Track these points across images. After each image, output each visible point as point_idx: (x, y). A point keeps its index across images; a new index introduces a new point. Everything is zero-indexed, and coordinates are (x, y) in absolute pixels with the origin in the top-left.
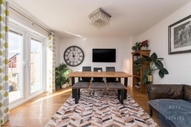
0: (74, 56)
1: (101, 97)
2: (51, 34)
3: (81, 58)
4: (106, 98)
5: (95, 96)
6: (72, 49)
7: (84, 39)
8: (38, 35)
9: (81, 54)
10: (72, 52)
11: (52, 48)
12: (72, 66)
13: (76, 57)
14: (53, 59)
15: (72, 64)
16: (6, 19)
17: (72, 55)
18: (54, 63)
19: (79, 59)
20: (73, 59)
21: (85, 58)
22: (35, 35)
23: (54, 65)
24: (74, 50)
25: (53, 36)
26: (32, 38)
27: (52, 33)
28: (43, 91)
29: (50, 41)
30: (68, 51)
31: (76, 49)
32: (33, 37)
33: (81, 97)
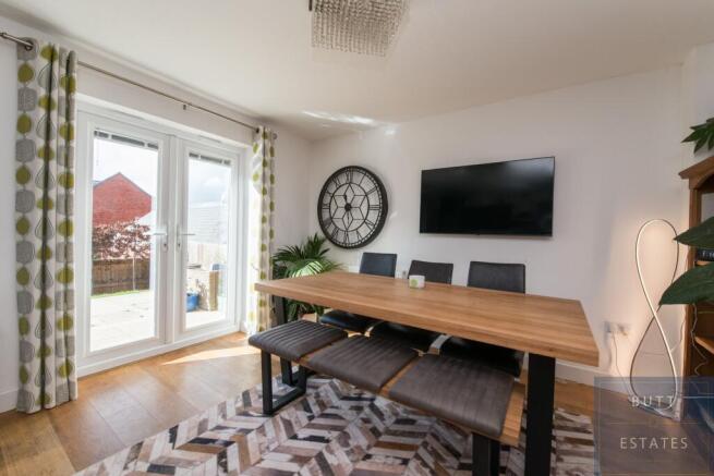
0: (348, 208)
1: (398, 422)
2: (258, 131)
3: (374, 217)
4: (419, 441)
5: (373, 407)
6: (343, 179)
7: (390, 131)
8: (219, 142)
9: (375, 199)
10: (341, 191)
11: (259, 182)
12: (341, 247)
13: (355, 214)
14: (264, 220)
15: (340, 238)
16: (69, 102)
17: (341, 203)
18: (268, 234)
19: (365, 221)
20: (345, 219)
21: (393, 216)
22: (203, 142)
23: (267, 243)
24: (350, 183)
25: (265, 136)
26: (192, 155)
27: (261, 128)
28: (235, 329)
29: (256, 156)
30: (332, 188)
31: (357, 177)
32: (195, 151)
33: (316, 387)
